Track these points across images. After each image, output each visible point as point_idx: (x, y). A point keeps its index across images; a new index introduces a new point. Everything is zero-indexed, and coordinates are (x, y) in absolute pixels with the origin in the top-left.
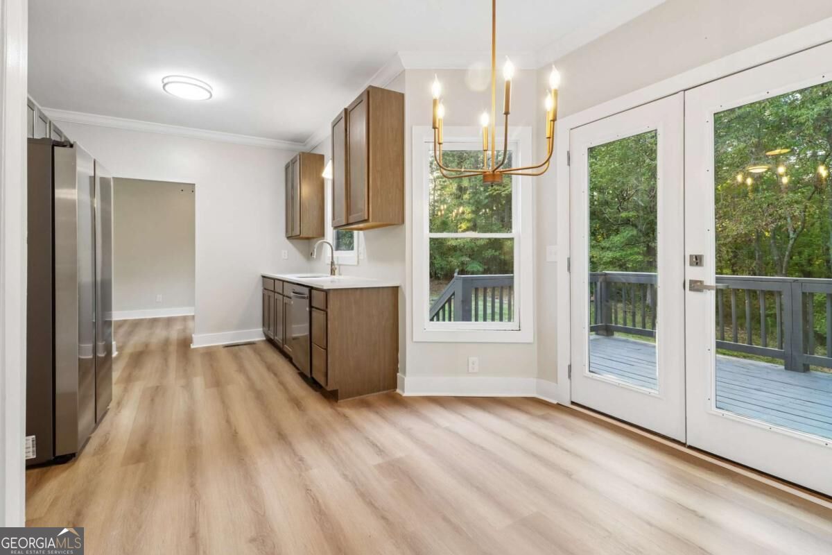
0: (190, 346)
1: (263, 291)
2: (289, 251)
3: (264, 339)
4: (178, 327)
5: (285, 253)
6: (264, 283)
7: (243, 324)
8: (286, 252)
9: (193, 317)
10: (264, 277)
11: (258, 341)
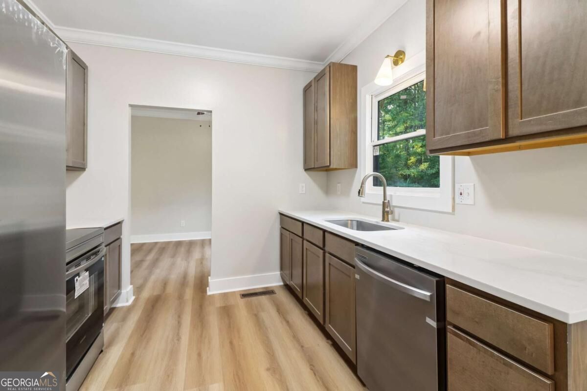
0: (206, 292)
1: (281, 231)
2: (306, 183)
3: (282, 284)
4: (196, 255)
5: (303, 187)
6: (282, 222)
7: (261, 267)
8: (304, 185)
9: (210, 240)
10: (281, 214)
11: (276, 287)
